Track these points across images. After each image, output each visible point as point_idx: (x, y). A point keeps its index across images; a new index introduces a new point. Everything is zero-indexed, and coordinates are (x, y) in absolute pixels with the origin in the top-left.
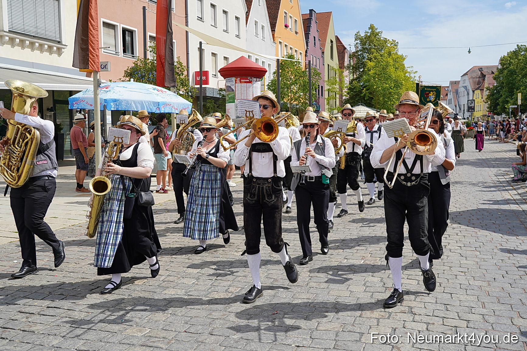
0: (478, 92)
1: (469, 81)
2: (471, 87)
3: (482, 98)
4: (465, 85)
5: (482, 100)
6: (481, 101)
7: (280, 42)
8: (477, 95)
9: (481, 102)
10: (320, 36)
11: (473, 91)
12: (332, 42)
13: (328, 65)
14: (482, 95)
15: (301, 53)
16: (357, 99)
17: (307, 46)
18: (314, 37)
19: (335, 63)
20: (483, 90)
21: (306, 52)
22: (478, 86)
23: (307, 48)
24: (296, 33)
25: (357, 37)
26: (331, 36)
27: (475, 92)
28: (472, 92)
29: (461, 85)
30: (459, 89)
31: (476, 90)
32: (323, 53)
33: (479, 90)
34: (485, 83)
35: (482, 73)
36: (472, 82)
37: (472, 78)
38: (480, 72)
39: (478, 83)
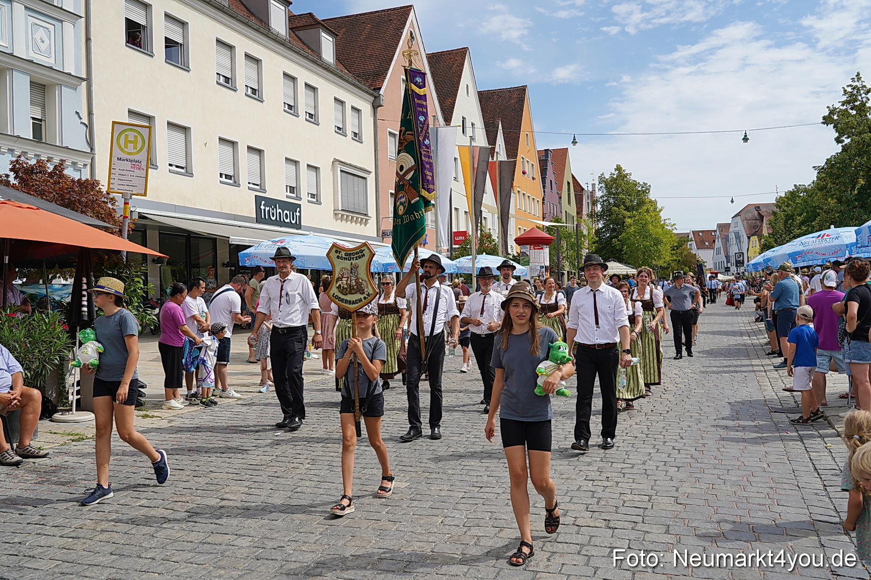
0: (754, 239)
1: (743, 225)
2: (746, 232)
3: (759, 247)
4: (736, 229)
6: (759, 250)
7: (519, 192)
8: (754, 242)
9: (758, 252)
10: (556, 179)
11: (749, 238)
12: (569, 183)
13: (566, 212)
14: (760, 243)
15: (538, 201)
16: (603, 253)
17: (544, 192)
18: (551, 181)
19: (573, 210)
20: (761, 234)
21: (543, 199)
22: (754, 231)
23: (545, 195)
24: (533, 179)
25: (602, 180)
26: (567, 178)
27: (751, 238)
28: (747, 238)
29: (732, 228)
30: (730, 235)
31: (752, 235)
32: (560, 198)
33: (756, 236)
34: (764, 227)
35: (759, 213)
36: (746, 225)
37: (746, 219)
38: (756, 212)
39: (755, 227)
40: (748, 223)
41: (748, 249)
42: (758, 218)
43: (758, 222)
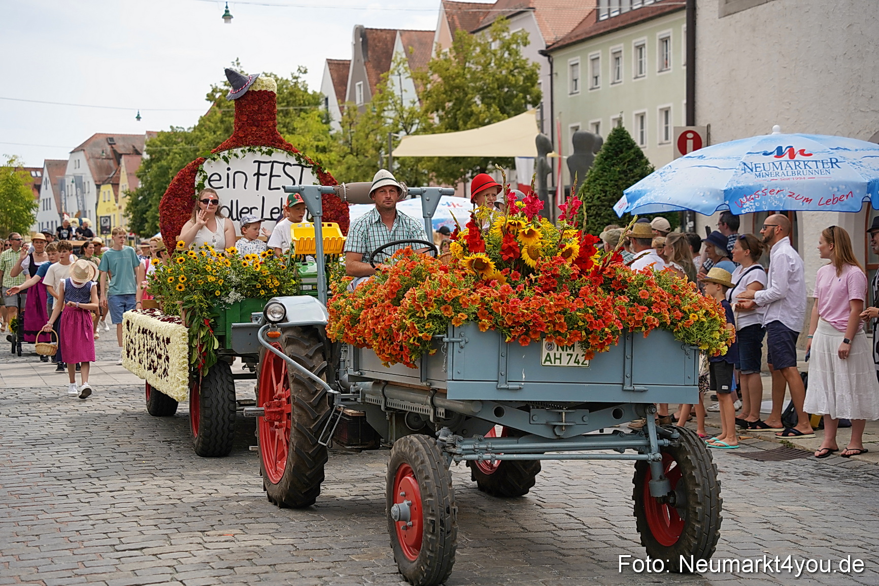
0: (107, 189)
1: (89, 165)
2: (93, 176)
3: (117, 201)
4: (78, 172)
5: (117, 205)
6: (114, 207)
8: (107, 193)
9: (115, 210)
11: (98, 187)
14: (116, 195)
20: (118, 184)
22: (107, 176)
27: (103, 188)
28: (95, 187)
29: (70, 171)
30: (66, 179)
31: (103, 184)
33: (109, 185)
34: (122, 173)
35: (112, 147)
36: (93, 166)
37: (93, 157)
38: (108, 148)
39: (108, 170)
40: (96, 164)
41: (97, 204)
42: (111, 156)
43: (112, 163)
